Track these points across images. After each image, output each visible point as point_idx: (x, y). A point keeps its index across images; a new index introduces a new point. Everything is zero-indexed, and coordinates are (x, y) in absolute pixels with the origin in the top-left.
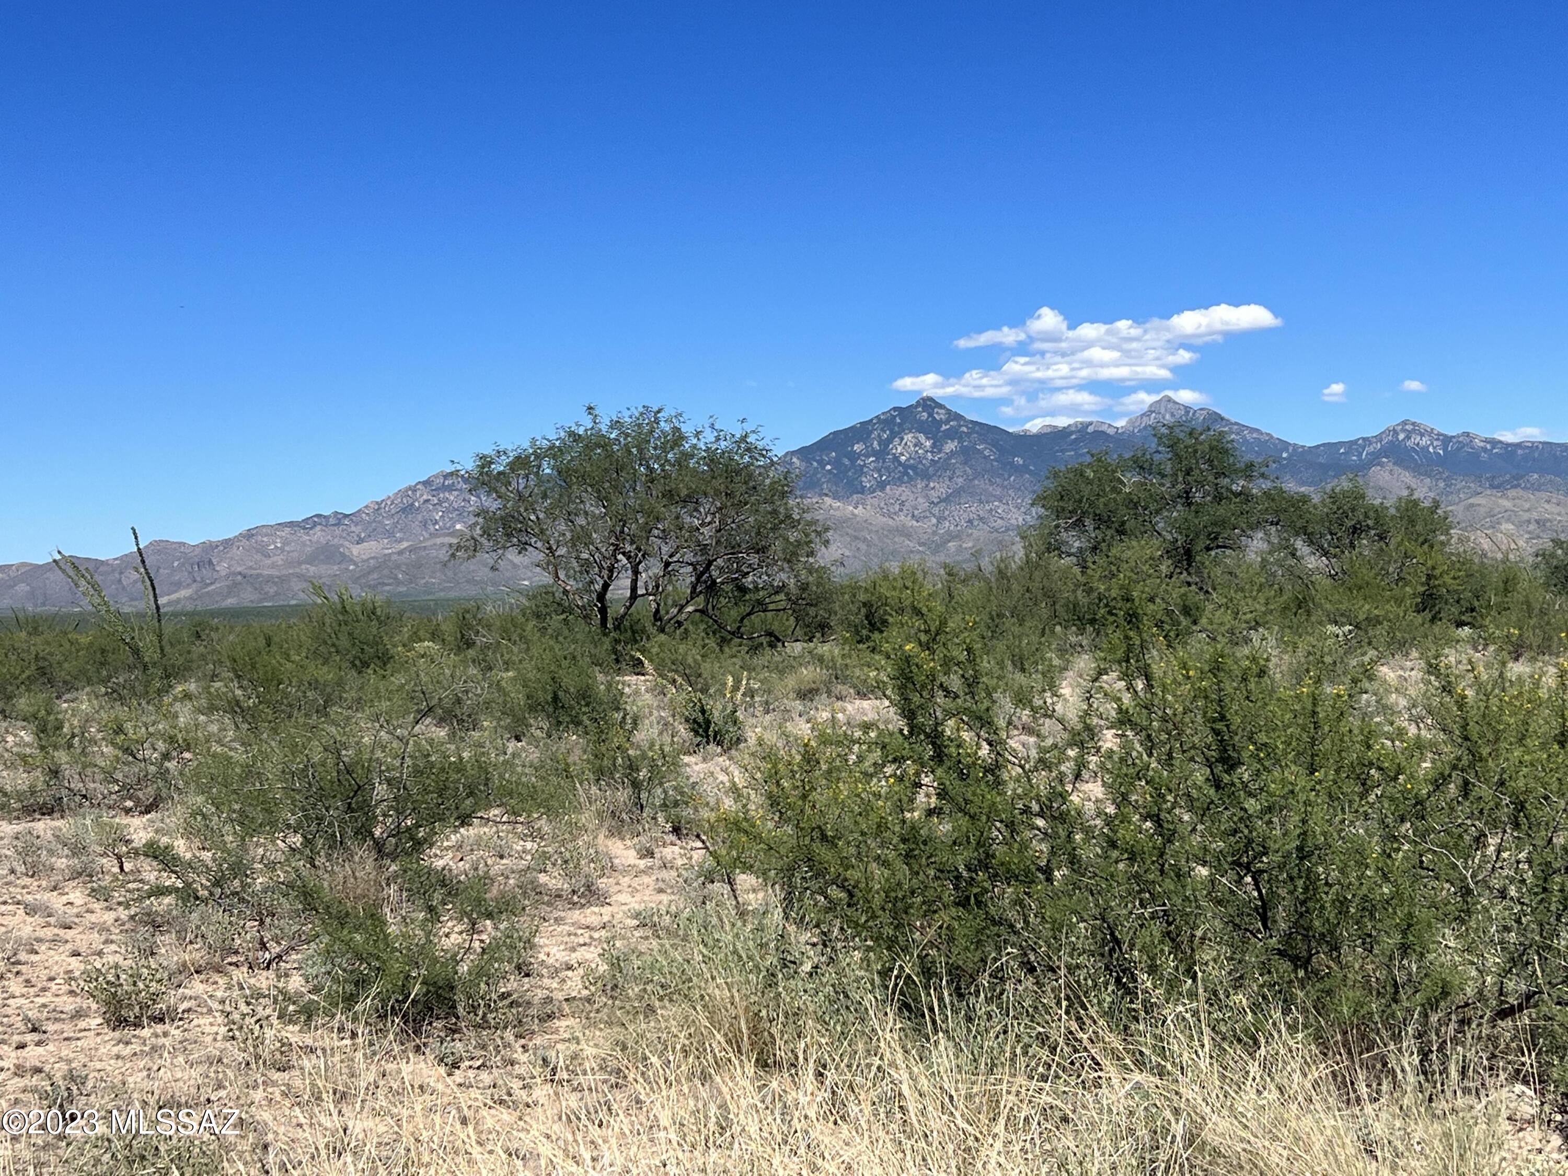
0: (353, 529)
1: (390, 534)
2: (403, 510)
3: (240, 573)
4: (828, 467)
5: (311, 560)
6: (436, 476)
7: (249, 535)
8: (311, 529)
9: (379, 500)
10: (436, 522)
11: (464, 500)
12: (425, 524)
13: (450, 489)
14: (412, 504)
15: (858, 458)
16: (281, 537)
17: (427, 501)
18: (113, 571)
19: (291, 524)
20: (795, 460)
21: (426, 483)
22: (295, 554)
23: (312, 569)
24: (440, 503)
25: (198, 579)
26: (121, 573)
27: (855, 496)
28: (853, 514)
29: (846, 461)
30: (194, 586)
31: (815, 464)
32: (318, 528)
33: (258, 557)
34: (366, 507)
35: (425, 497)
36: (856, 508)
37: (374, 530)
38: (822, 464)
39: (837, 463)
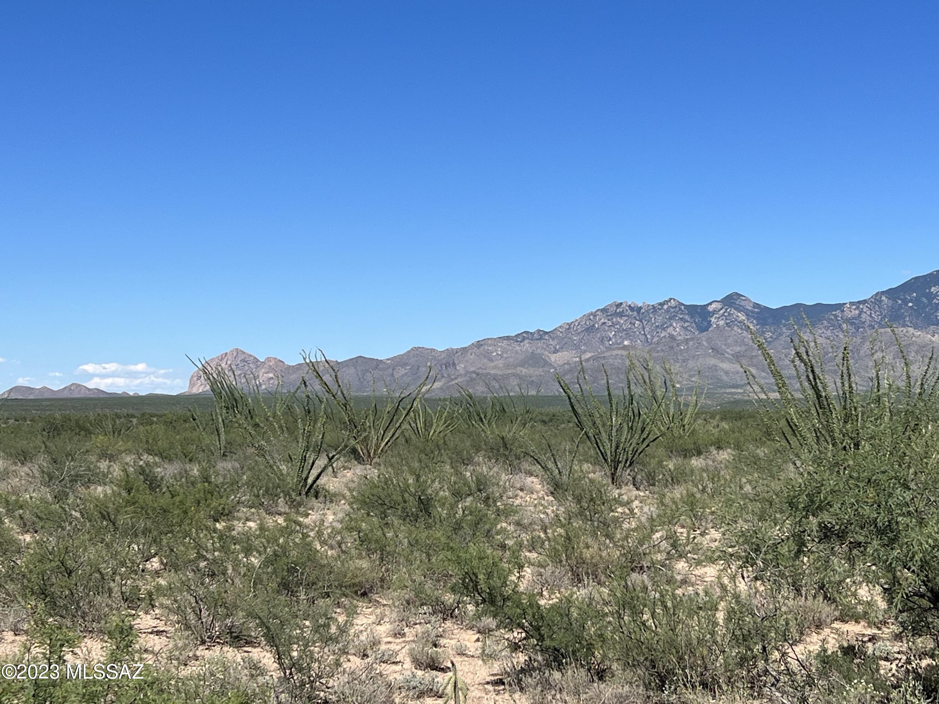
0: (551, 342)
1: (577, 347)
2: (587, 330)
3: (475, 372)
4: (910, 304)
5: (523, 364)
6: (611, 306)
7: (479, 344)
8: (521, 342)
9: (570, 322)
10: (610, 339)
11: (631, 323)
12: (602, 340)
13: (621, 315)
14: (594, 325)
15: (935, 298)
16: (502, 347)
17: (604, 323)
18: (388, 368)
19: (508, 338)
20: (884, 298)
21: (604, 310)
22: (511, 360)
23: (524, 370)
24: (613, 325)
25: (445, 375)
26: (393, 369)
27: (932, 327)
28: (931, 341)
29: (924, 300)
30: (443, 380)
31: (900, 302)
32: (527, 341)
33: (485, 361)
34: (560, 327)
35: (602, 321)
36: (933, 336)
37: (566, 343)
38: (905, 302)
39: (916, 301)
